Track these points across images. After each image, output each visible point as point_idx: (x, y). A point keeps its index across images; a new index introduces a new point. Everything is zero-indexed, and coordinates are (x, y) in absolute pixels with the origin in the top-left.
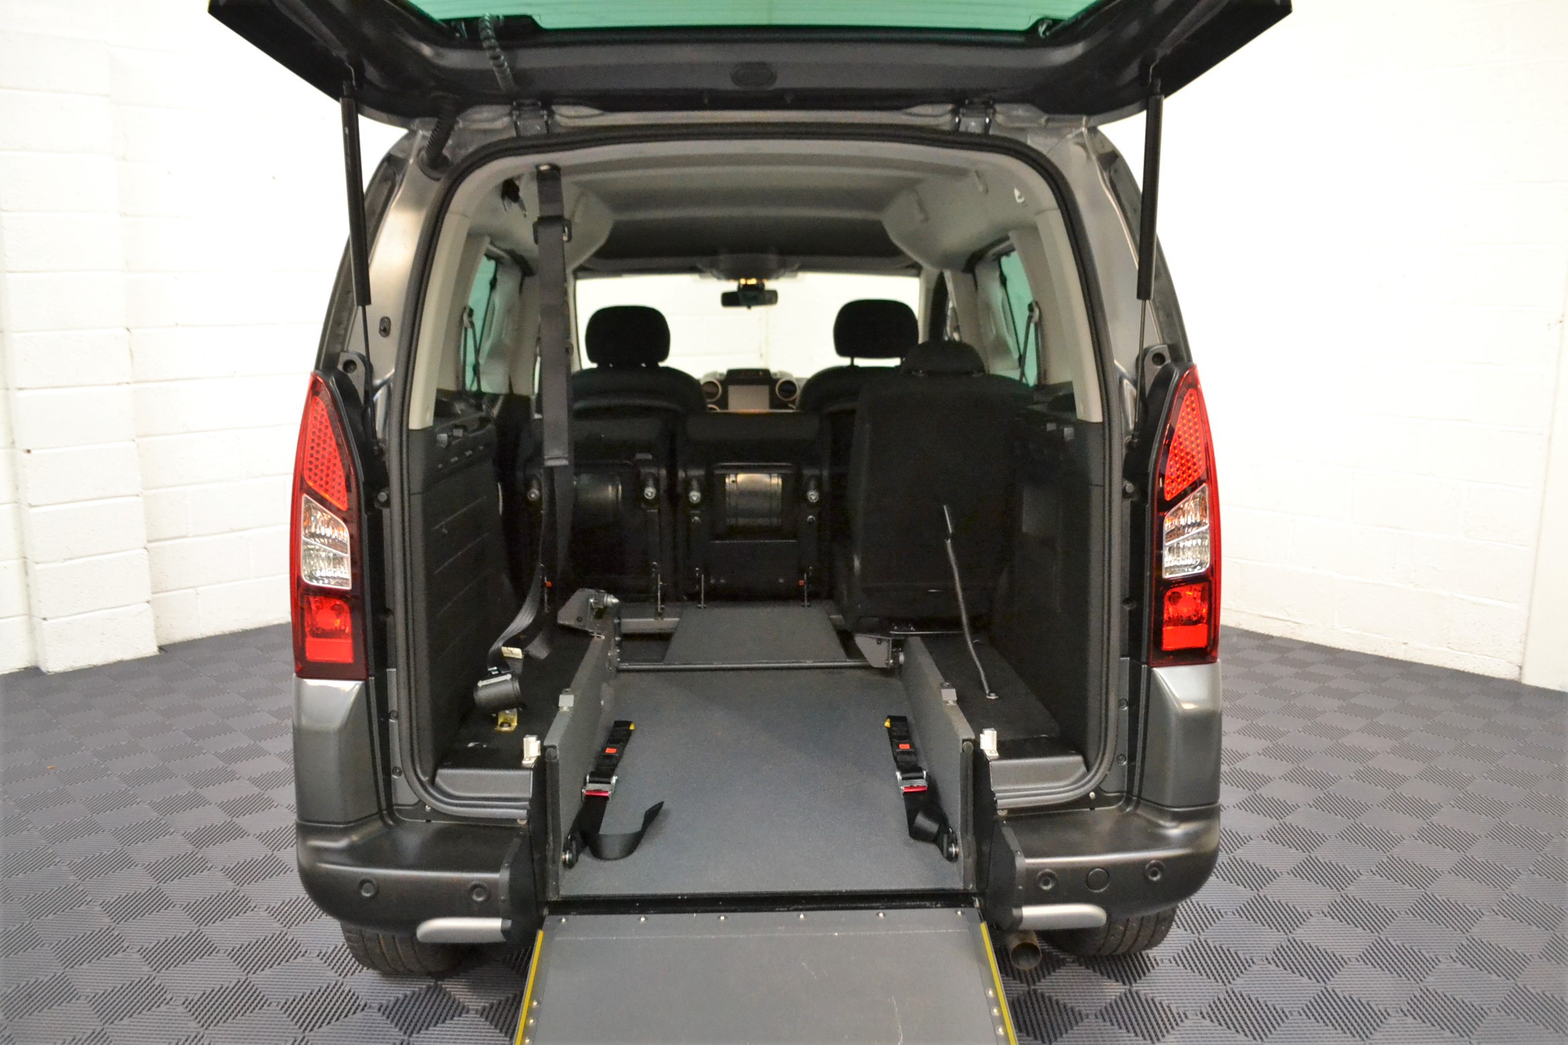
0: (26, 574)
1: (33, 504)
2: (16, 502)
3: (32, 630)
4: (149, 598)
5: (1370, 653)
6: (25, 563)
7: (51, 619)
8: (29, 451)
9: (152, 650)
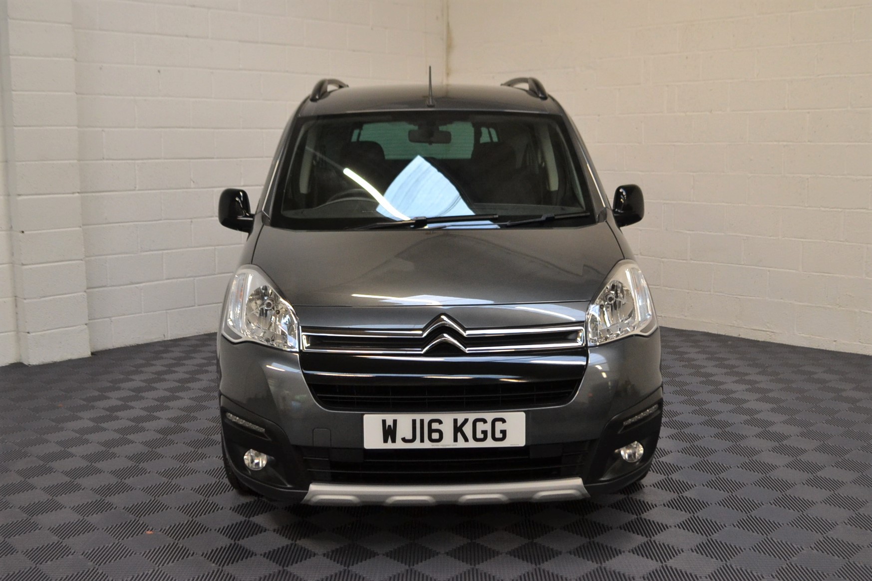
0: (16, 306)
1: (24, 263)
2: (12, 263)
3: (18, 340)
4: (87, 322)
5: (815, 348)
6: (16, 300)
7: (32, 332)
8: (23, 232)
9: (87, 353)
